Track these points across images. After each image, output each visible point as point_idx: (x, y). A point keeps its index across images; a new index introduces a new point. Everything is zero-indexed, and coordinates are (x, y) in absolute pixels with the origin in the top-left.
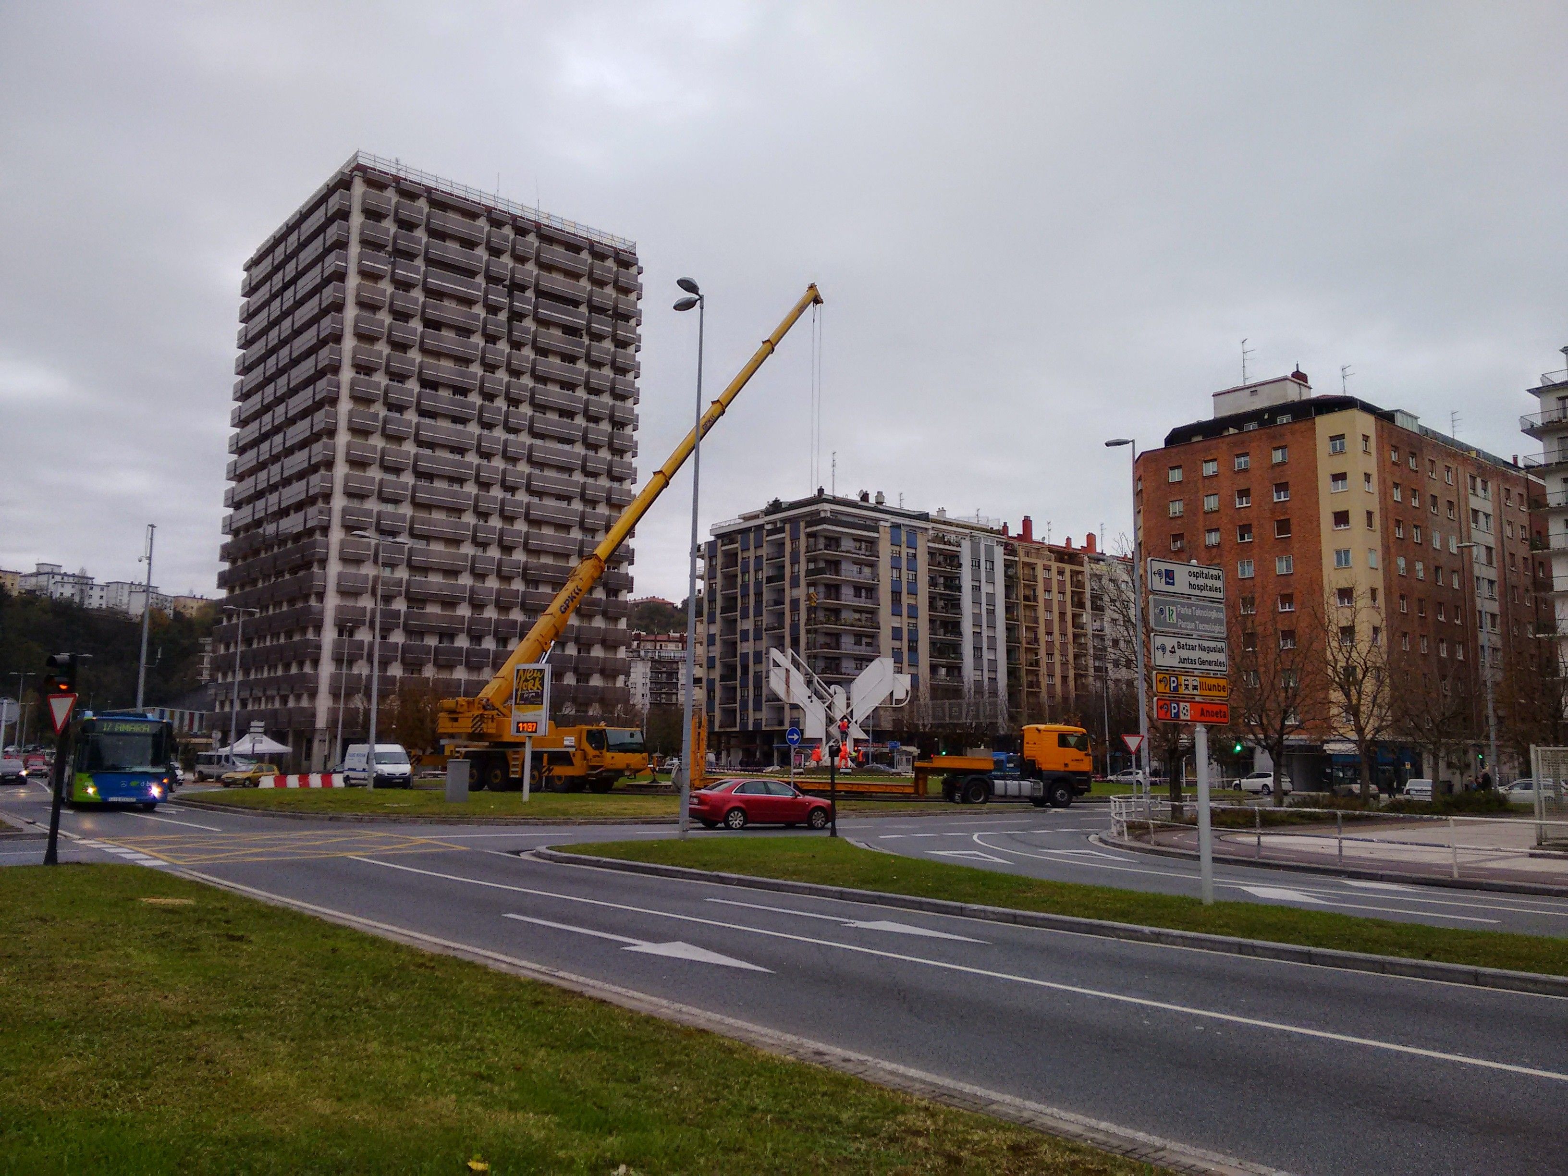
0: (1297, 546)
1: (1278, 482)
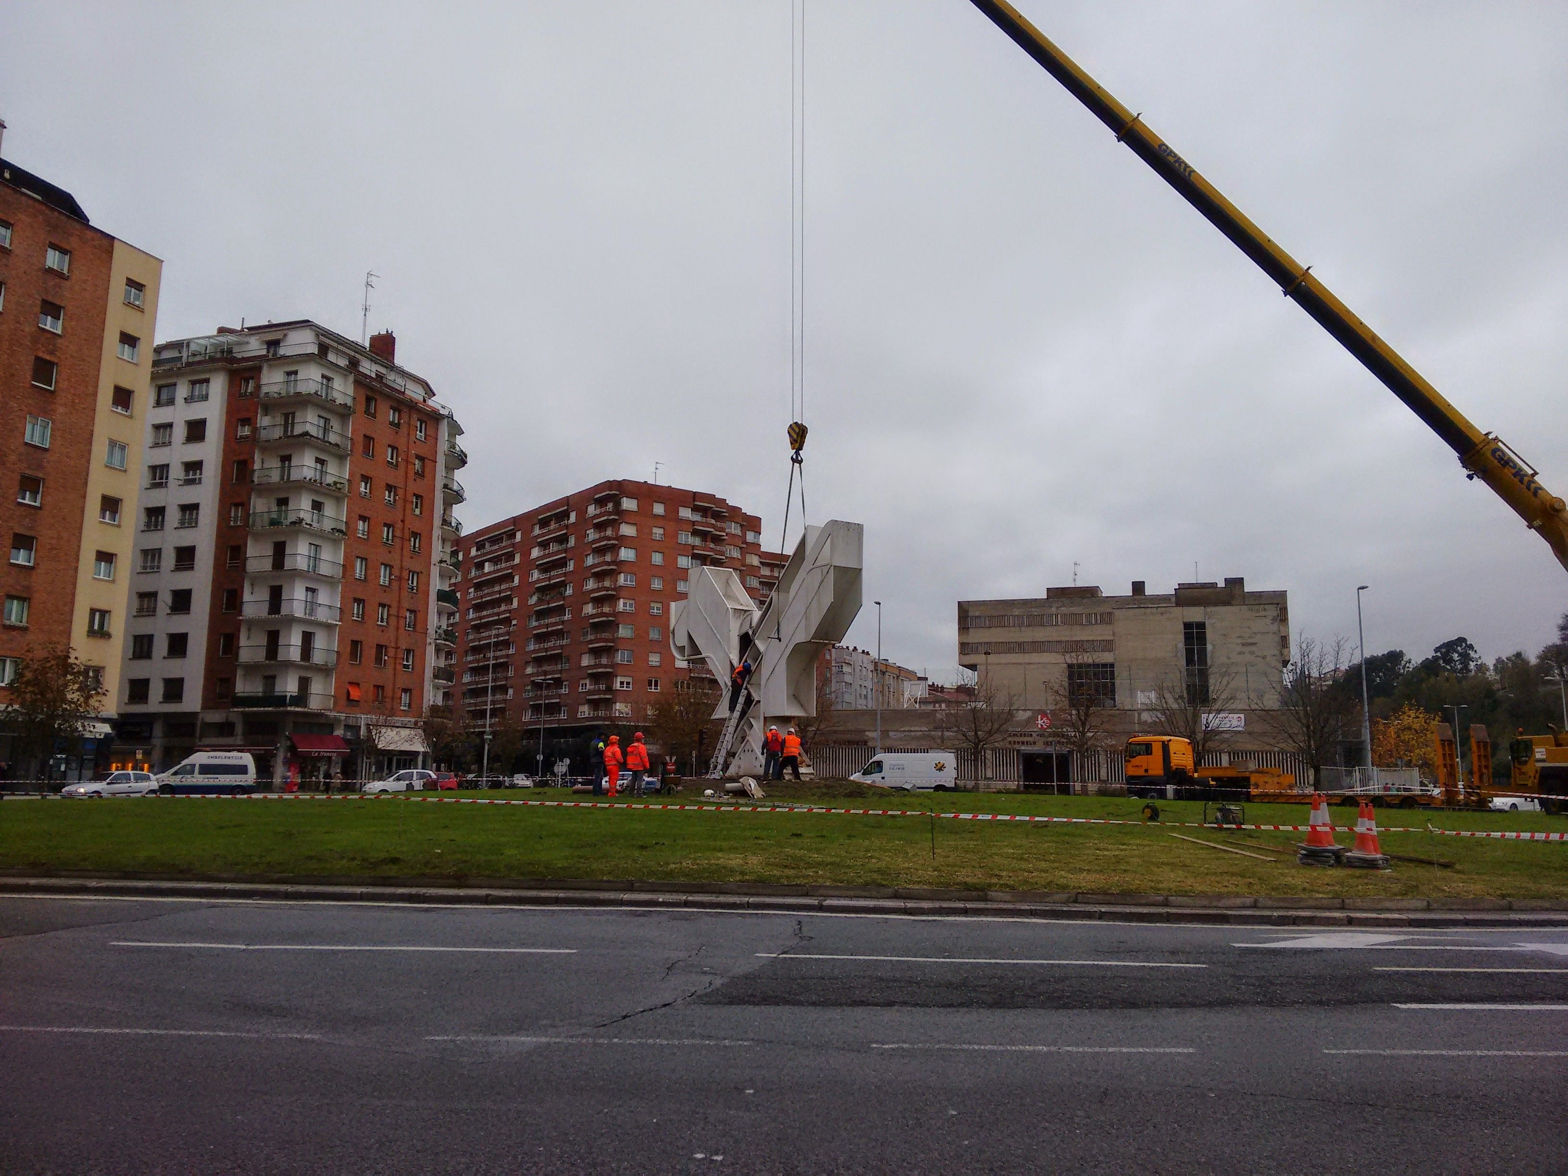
0: (61, 410)
1: (50, 299)
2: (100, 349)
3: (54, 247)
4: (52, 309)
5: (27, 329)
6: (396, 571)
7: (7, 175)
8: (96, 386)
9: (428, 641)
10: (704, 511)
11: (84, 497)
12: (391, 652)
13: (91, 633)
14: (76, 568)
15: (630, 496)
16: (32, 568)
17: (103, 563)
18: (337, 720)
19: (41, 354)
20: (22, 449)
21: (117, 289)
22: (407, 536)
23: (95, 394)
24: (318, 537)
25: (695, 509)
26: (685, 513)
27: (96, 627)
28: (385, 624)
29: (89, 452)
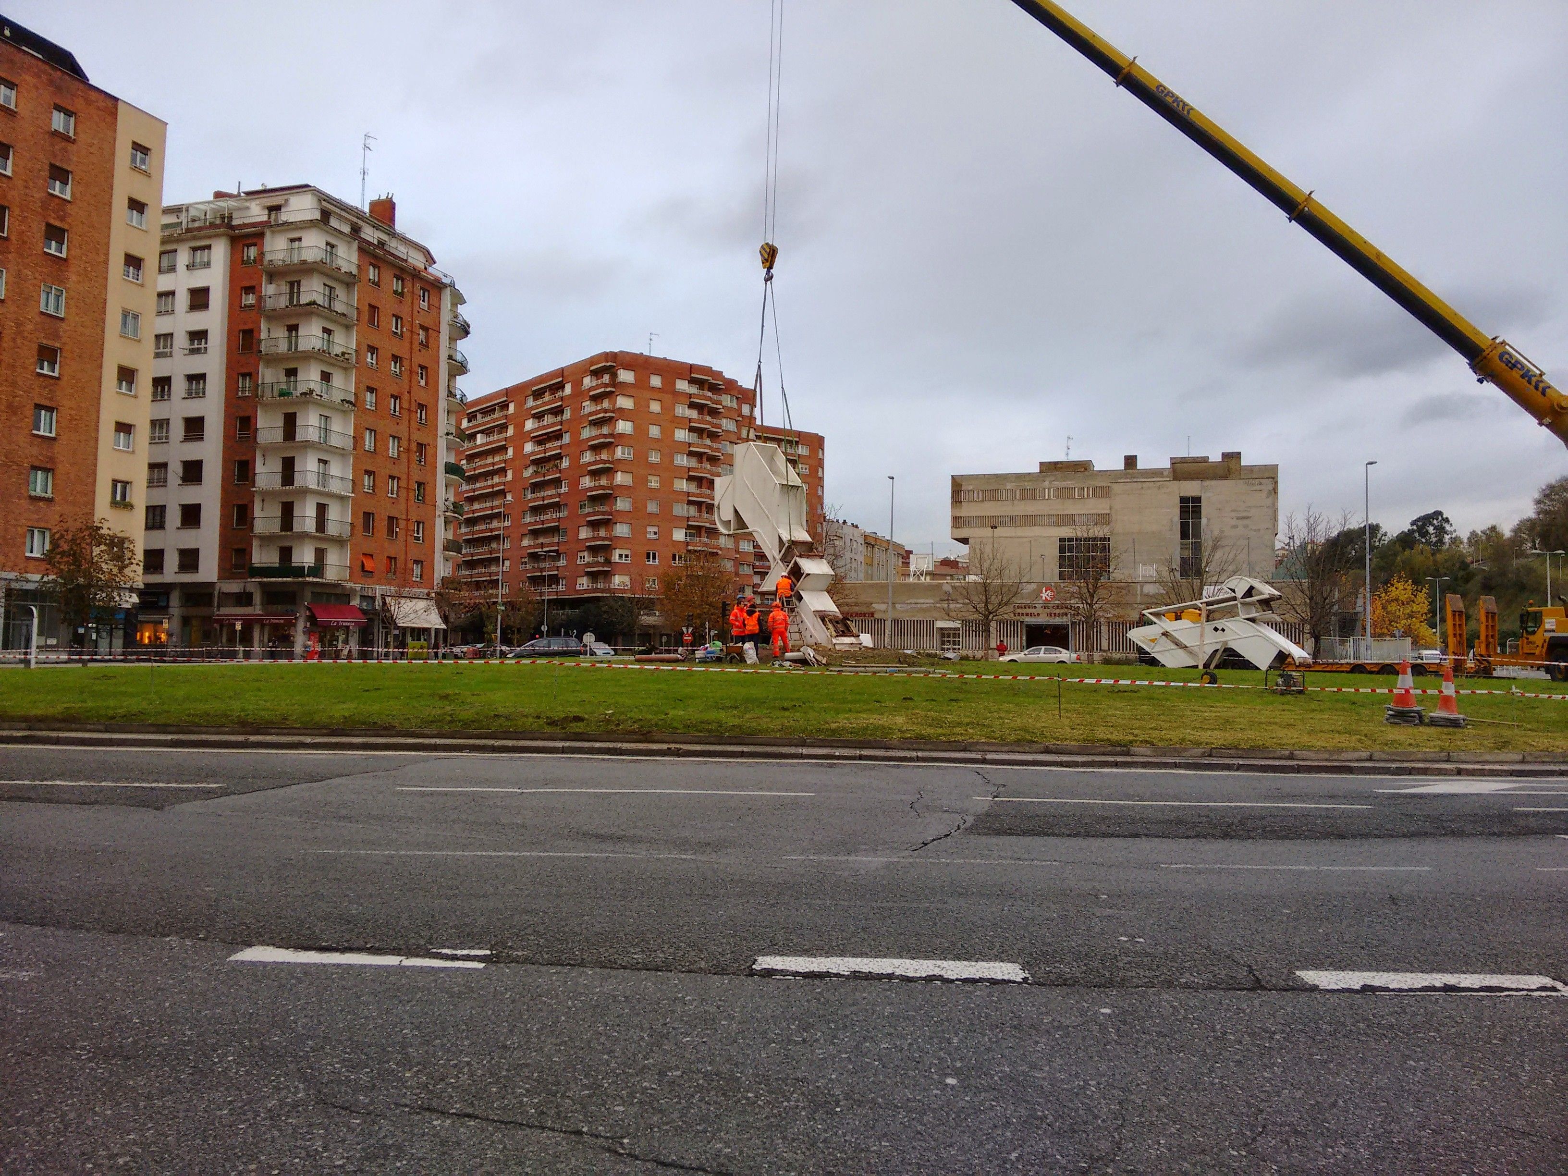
0: (74, 278)
1: (58, 164)
2: (109, 214)
3: (59, 108)
4: (60, 174)
5: (37, 195)
6: (405, 444)
7: (7, 33)
8: (107, 254)
9: (437, 513)
10: (701, 383)
11: (101, 367)
12: (402, 524)
13: (114, 504)
14: (97, 440)
15: (627, 367)
16: (54, 439)
17: (122, 434)
18: (353, 591)
19: (52, 221)
20: (38, 319)
21: (123, 153)
22: (413, 408)
23: (106, 262)
24: (328, 410)
25: (692, 381)
26: (682, 385)
27: (118, 498)
28: (395, 496)
29: (103, 321)
